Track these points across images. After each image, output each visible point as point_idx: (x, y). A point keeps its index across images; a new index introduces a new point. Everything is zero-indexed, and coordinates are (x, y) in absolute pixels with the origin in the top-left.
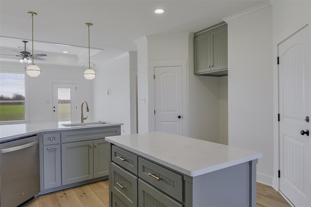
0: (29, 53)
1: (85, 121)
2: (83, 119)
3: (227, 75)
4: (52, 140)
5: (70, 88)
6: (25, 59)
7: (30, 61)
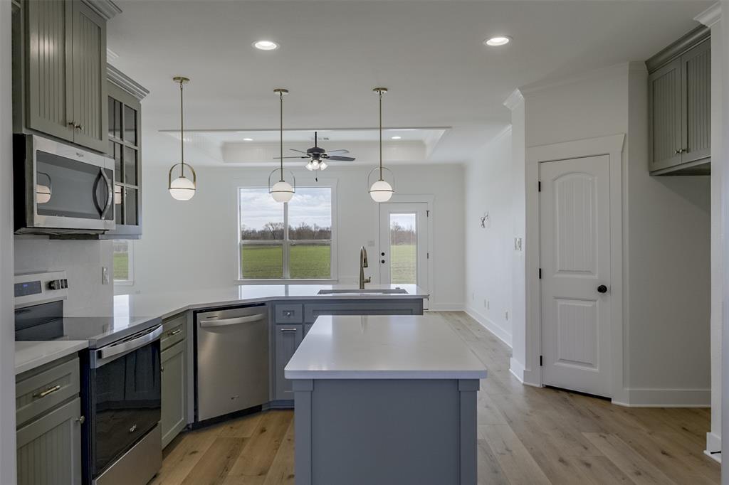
0: (322, 151)
1: (367, 286)
2: (363, 282)
3: (710, 174)
4: (289, 315)
5: (416, 213)
6: (315, 163)
7: (323, 166)
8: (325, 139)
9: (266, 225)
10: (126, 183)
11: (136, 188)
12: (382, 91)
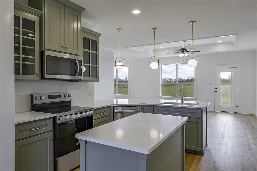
0: (185, 49)
2: (183, 100)
4: (149, 111)
5: (232, 72)
6: (183, 54)
7: (186, 55)
8: (189, 45)
9: (189, 78)
10: (91, 64)
11: (96, 66)
12: (193, 22)
